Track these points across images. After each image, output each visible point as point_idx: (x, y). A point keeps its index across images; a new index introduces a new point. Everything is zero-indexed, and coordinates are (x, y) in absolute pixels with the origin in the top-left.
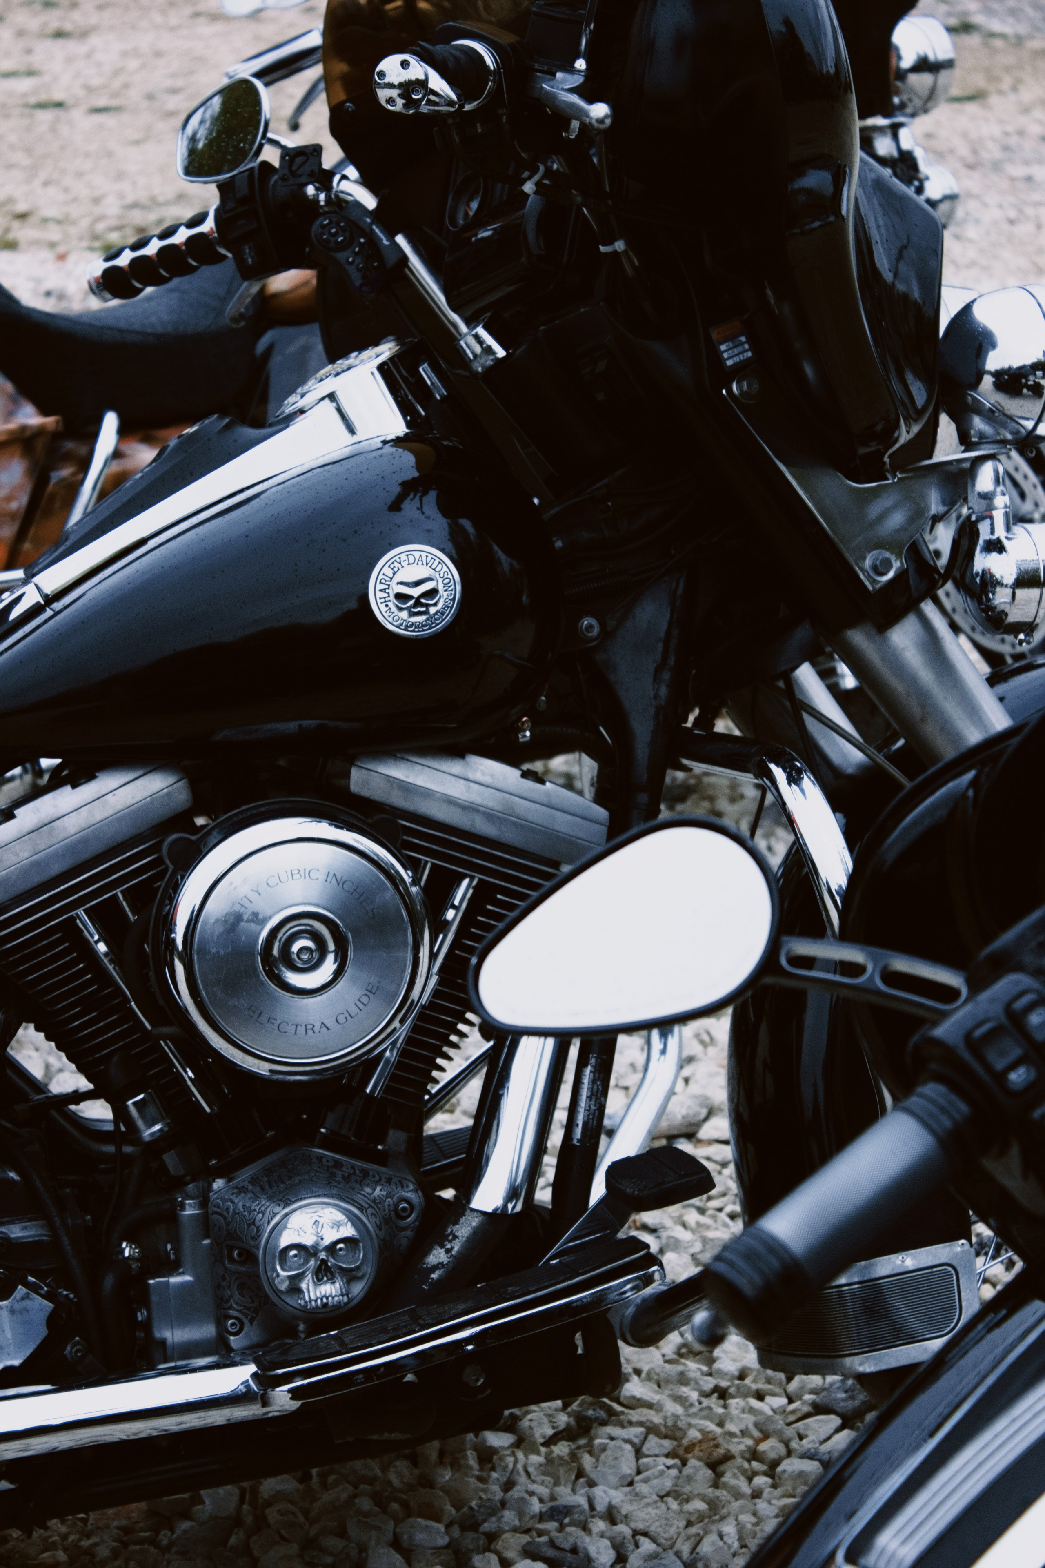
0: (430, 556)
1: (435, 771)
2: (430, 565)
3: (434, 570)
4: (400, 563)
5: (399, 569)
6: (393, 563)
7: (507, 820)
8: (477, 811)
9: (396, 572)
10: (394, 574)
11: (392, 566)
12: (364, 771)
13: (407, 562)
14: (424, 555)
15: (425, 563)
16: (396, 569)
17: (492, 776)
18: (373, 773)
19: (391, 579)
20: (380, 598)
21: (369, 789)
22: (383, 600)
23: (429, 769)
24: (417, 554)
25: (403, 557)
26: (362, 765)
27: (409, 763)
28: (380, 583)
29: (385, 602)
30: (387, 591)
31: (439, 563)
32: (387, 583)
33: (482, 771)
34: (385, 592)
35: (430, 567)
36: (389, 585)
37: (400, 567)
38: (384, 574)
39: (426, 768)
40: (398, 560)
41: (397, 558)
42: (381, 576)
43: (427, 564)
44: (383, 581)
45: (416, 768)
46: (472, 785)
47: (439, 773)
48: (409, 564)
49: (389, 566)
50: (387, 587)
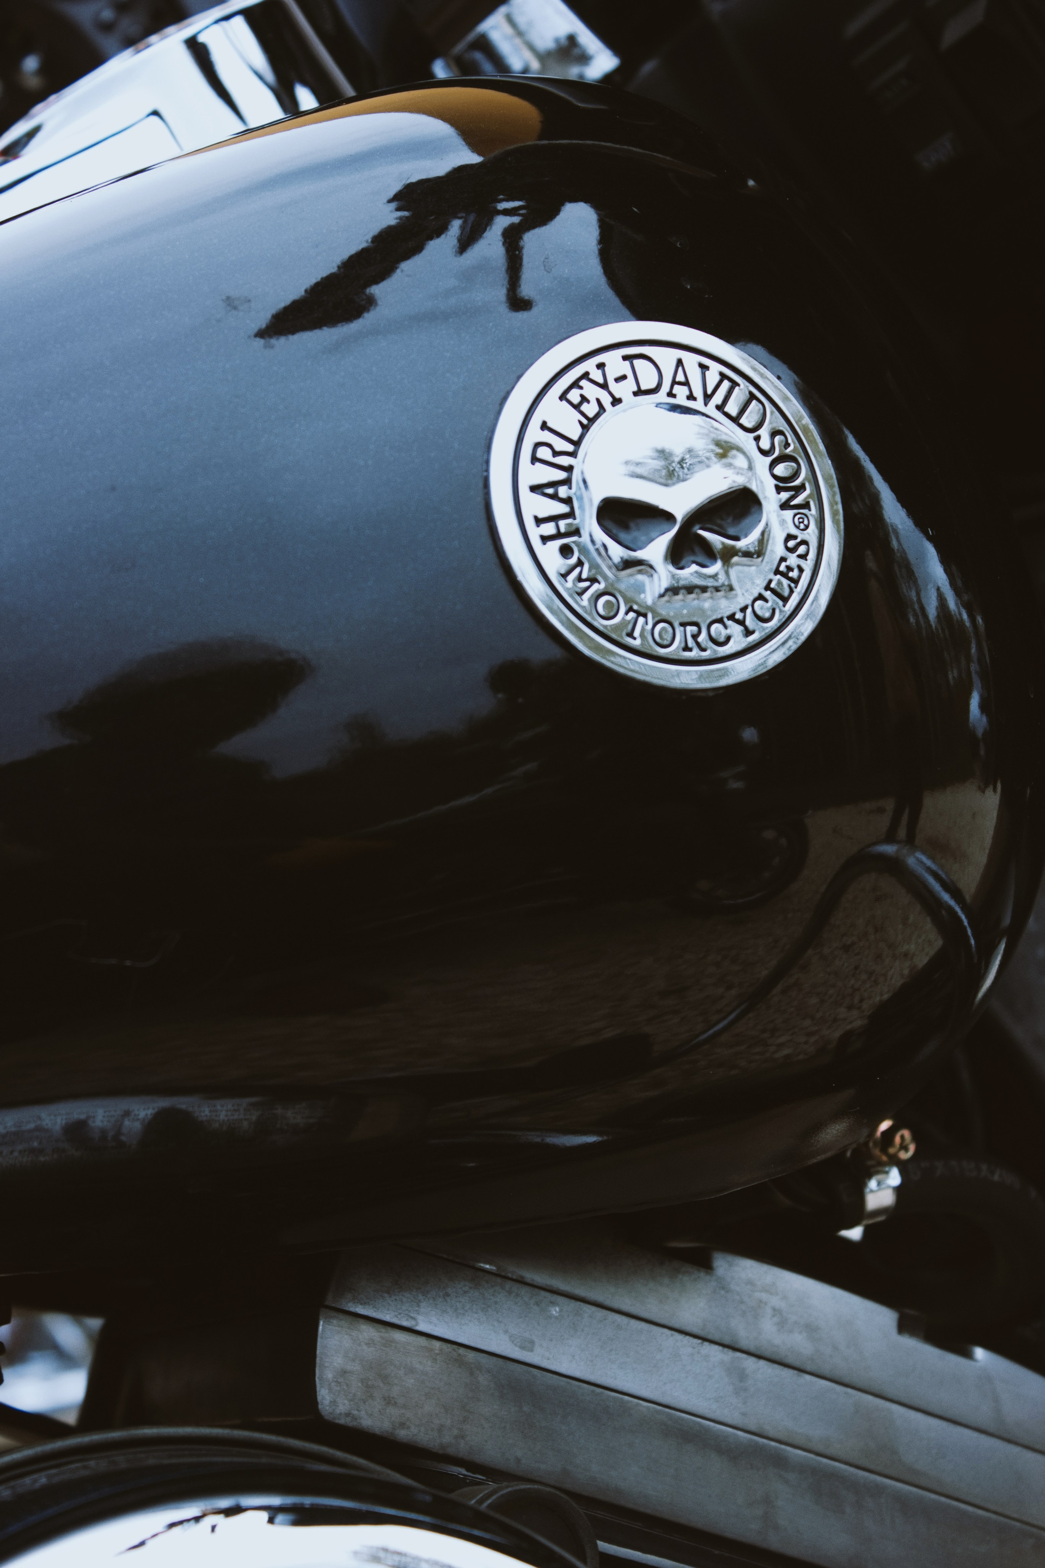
0: (715, 369)
1: (624, 1320)
2: (718, 399)
3: (735, 420)
4: (604, 386)
5: (602, 409)
6: (575, 384)
7: (877, 1491)
8: (779, 1462)
9: (592, 420)
10: (585, 428)
11: (574, 396)
12: (368, 1332)
13: (629, 385)
14: (691, 361)
15: (698, 392)
16: (590, 409)
17: (811, 1329)
18: (400, 1337)
19: (577, 444)
20: (539, 521)
21: (389, 1401)
22: (549, 529)
23: (600, 1313)
24: (666, 358)
25: (614, 362)
26: (360, 1310)
27: (524, 1291)
28: (534, 459)
29: (559, 535)
30: (563, 492)
31: (752, 396)
32: (564, 461)
33: (776, 1311)
34: (554, 497)
35: (720, 408)
36: (569, 469)
37: (606, 400)
38: (544, 426)
39: (589, 1309)
40: (597, 375)
41: (589, 366)
42: (534, 434)
43: (707, 397)
44: (544, 453)
45: (555, 1311)
46: (750, 1363)
47: (634, 1323)
48: (639, 392)
49: (563, 397)
50: (562, 475)
